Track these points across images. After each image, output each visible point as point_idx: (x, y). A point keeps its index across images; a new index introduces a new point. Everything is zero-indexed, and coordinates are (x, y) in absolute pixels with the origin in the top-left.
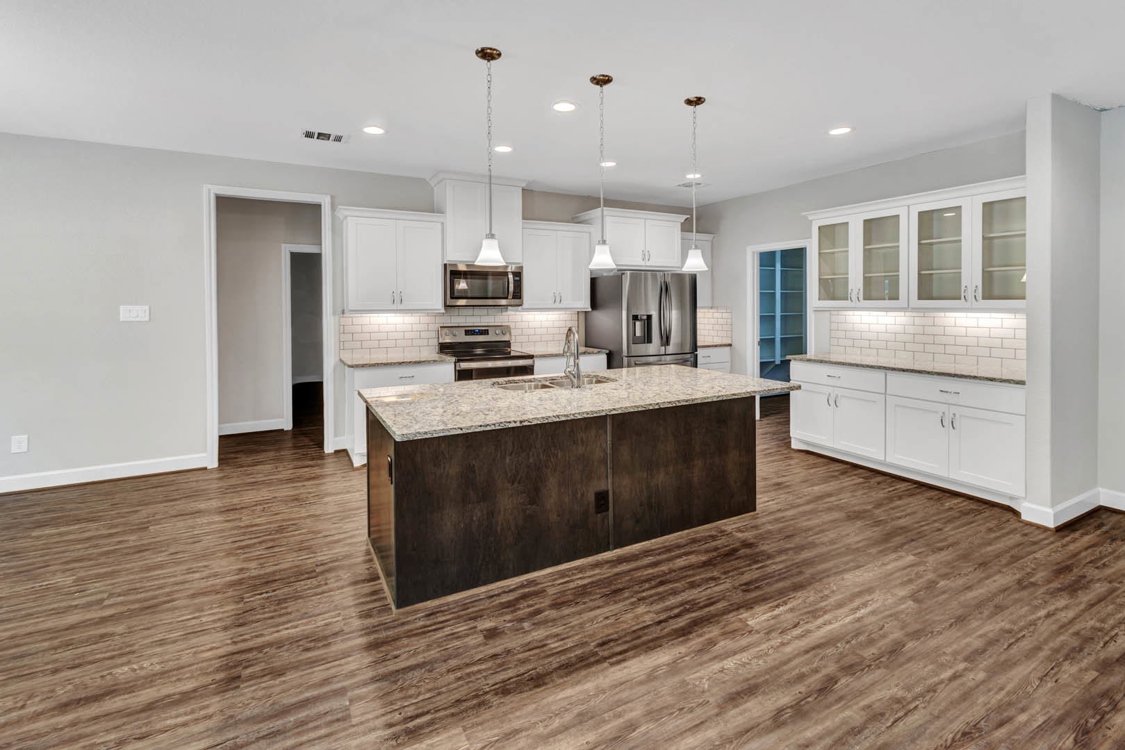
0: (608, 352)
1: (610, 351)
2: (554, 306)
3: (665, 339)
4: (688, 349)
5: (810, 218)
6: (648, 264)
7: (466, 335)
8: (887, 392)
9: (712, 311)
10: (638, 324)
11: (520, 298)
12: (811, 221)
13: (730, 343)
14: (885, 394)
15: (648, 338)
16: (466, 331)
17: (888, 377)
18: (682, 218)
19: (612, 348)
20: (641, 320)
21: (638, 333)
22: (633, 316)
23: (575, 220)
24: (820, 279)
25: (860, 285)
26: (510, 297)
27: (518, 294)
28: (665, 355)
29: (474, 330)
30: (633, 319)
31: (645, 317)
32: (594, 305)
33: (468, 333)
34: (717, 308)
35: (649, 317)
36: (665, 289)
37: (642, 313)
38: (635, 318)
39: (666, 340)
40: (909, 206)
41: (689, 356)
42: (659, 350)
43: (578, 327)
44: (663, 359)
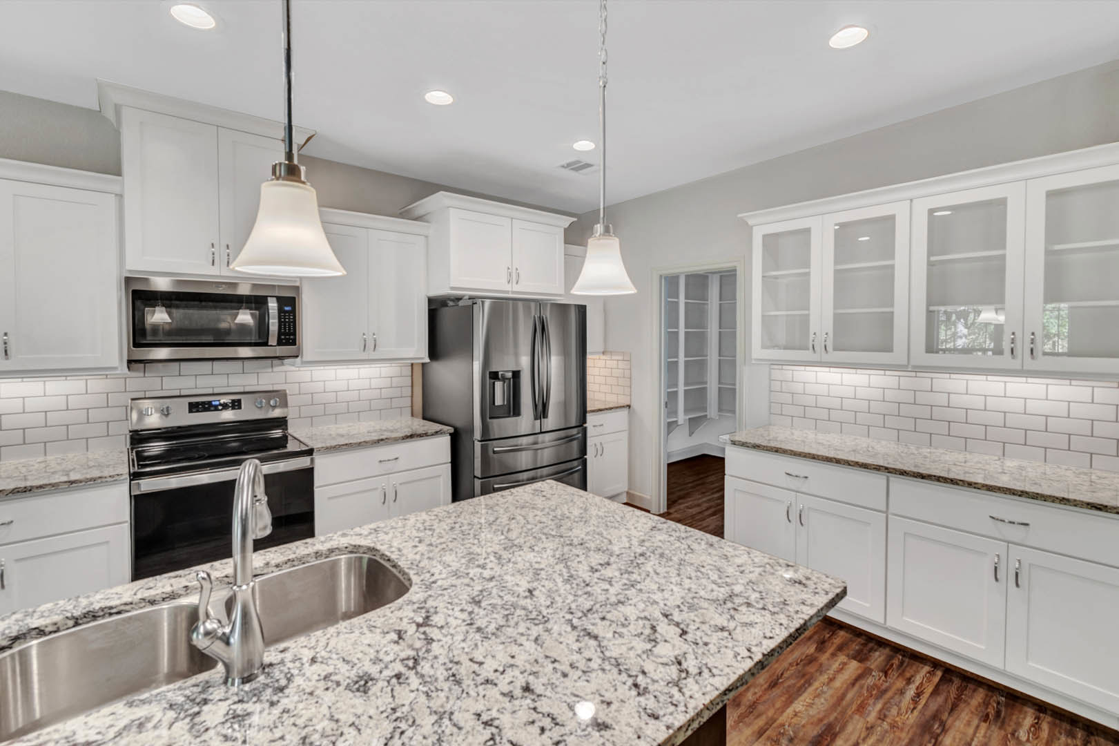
0: (451, 430)
1: (456, 429)
2: (364, 356)
3: (540, 408)
4: (573, 421)
5: (750, 222)
6: (517, 288)
7: (190, 411)
8: (891, 510)
9: (604, 357)
10: (498, 385)
11: (294, 343)
12: (752, 227)
13: (628, 403)
14: (886, 512)
15: (514, 408)
16: (190, 404)
17: (891, 484)
18: (566, 221)
19: (459, 424)
20: (504, 379)
21: (499, 401)
22: (490, 373)
23: (405, 214)
24: (763, 316)
25: (829, 326)
26: (273, 340)
27: (289, 335)
28: (541, 433)
29: (210, 403)
30: (490, 378)
31: (510, 375)
32: (434, 352)
33: (194, 407)
34: (611, 353)
35: (516, 375)
36: (540, 329)
37: (504, 365)
38: (495, 376)
39: (541, 411)
40: (911, 200)
41: (574, 431)
42: (534, 426)
43: (412, 386)
44: (540, 440)
